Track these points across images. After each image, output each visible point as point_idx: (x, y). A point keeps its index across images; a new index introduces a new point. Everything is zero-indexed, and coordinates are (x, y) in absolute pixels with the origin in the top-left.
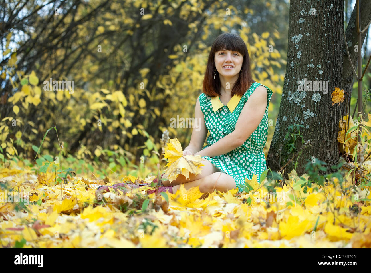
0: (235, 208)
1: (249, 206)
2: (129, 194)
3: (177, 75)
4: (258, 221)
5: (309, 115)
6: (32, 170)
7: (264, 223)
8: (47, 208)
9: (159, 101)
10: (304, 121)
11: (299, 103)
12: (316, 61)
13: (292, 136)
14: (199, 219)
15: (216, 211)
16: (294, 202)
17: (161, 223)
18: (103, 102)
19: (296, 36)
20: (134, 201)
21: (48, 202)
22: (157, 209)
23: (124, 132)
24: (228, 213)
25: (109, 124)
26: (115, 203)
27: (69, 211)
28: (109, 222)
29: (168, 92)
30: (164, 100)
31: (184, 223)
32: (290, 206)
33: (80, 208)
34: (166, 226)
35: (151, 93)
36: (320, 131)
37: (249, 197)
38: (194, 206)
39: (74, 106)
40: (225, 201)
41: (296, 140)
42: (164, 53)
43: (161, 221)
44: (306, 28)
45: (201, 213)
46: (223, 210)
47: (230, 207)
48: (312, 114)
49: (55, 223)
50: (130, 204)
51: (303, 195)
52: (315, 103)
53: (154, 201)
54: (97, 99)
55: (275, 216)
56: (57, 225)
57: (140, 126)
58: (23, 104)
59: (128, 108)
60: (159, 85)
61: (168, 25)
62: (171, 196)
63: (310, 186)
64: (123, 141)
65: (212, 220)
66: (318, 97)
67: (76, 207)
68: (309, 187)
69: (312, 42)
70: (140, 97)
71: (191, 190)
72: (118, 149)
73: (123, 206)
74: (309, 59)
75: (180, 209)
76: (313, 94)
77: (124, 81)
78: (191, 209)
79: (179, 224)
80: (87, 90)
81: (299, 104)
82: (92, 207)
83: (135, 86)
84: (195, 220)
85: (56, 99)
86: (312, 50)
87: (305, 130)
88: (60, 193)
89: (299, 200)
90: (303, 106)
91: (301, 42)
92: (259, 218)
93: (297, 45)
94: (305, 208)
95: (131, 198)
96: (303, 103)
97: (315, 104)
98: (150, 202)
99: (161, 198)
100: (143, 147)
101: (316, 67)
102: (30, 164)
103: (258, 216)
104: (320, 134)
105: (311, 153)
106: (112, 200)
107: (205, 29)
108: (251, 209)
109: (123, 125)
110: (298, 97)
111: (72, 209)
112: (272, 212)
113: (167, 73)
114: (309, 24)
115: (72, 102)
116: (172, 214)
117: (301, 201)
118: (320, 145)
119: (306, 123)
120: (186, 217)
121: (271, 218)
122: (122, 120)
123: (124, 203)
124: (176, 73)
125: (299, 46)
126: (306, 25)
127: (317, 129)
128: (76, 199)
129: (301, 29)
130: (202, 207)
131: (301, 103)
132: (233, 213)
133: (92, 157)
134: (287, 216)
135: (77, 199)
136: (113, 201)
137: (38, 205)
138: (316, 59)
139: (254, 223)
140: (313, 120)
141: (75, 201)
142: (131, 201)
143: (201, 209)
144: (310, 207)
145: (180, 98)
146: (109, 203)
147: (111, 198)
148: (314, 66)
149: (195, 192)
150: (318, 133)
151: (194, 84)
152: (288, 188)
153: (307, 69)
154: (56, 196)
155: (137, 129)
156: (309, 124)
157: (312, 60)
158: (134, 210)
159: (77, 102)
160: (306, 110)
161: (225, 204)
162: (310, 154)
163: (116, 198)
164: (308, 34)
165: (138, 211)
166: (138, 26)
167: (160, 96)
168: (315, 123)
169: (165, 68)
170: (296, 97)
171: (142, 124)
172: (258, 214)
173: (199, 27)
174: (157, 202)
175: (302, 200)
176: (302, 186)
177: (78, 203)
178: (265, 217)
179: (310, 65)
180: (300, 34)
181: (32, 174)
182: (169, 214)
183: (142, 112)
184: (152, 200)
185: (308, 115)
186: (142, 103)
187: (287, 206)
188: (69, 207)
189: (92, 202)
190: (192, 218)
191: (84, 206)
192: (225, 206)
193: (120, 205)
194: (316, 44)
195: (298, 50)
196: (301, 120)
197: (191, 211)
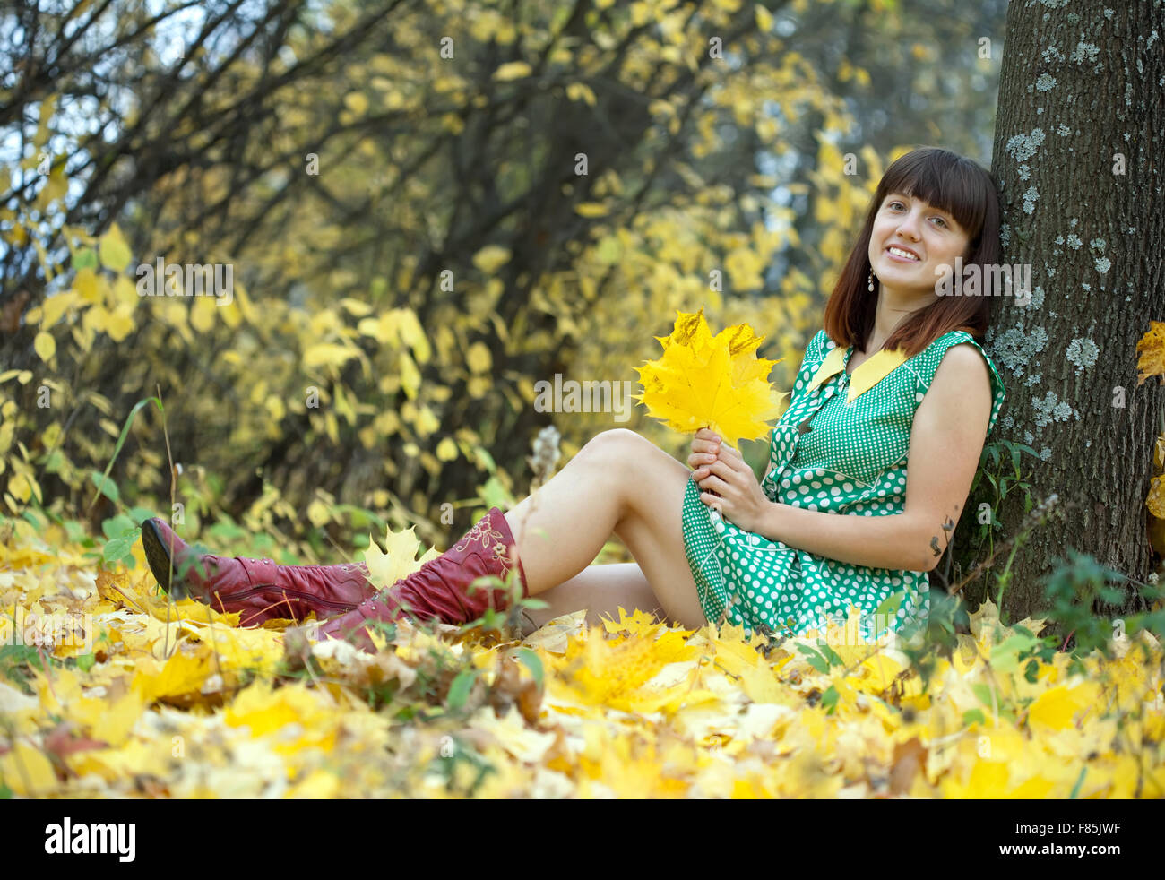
0: (778, 721)
1: (830, 718)
2: (403, 650)
3: (601, 272)
4: (859, 770)
5: (1052, 414)
6: (86, 555)
7: (882, 780)
8: (109, 682)
9: (536, 355)
10: (1034, 434)
11: (1020, 368)
12: (1087, 225)
13: (993, 482)
14: (649, 752)
15: (710, 728)
16: (992, 711)
17: (511, 757)
18: (349, 343)
19: (1023, 135)
20: (420, 676)
21: (119, 661)
22: (500, 709)
23: (411, 450)
24: (755, 737)
25: (365, 421)
26: (352, 676)
27: (188, 698)
28: (321, 743)
29: (566, 326)
30: (554, 355)
31: (595, 764)
32: (975, 725)
33: (225, 689)
34: (528, 772)
35: (510, 325)
36: (1090, 472)
37: (829, 684)
38: (635, 706)
39: (254, 356)
40: (745, 694)
41: (1004, 496)
42: (563, 196)
43: (515, 751)
44: (1061, 108)
45: (656, 732)
46: (736, 724)
47: (764, 716)
48: (1065, 411)
49: (130, 736)
50: (405, 684)
51: (1024, 688)
52: (1078, 374)
53: (491, 678)
54: (327, 331)
55: (923, 756)
56: (135, 744)
57: (468, 437)
58: (77, 334)
59: (431, 374)
60: (540, 303)
61: (582, 101)
62: (555, 667)
63: (1048, 660)
64: (407, 482)
65: (696, 759)
66: (1089, 352)
67: (213, 686)
68: (1044, 661)
69: (1079, 160)
70: (474, 337)
71: (625, 649)
72: (388, 506)
73: (379, 692)
74: (1064, 218)
75: (581, 714)
76: (1070, 342)
77: (424, 284)
78: (623, 715)
79: (577, 766)
80: (299, 304)
81: (1019, 373)
82: (269, 687)
83: (459, 301)
84: (633, 755)
85: (190, 324)
86: (1077, 189)
87: (1037, 465)
88: (164, 633)
89: (1009, 707)
90: (1034, 379)
91: (1041, 158)
92: (866, 762)
93: (1025, 167)
94: (1029, 737)
95: (411, 664)
96: (1034, 371)
97: (1075, 377)
98: (477, 681)
99: (517, 670)
100: (472, 503)
101: (1086, 245)
102: (87, 536)
103: (861, 755)
104: (1087, 483)
105: (1054, 547)
106: (343, 666)
107: (704, 124)
108: (837, 728)
109: (411, 427)
110: (1019, 348)
111: (198, 691)
112: (914, 742)
113: (566, 264)
114: (1070, 96)
115: (247, 343)
116: (554, 728)
117: (1015, 711)
118: (1087, 519)
119: (1041, 441)
120: (604, 742)
121: (910, 762)
122: (409, 412)
123: (386, 678)
124: (598, 265)
125: (1031, 171)
126: (1058, 99)
127: (1077, 464)
128: (213, 656)
129: (1040, 110)
130: (663, 710)
131: (1029, 369)
132: (770, 738)
133: (299, 528)
134: (967, 760)
135: (217, 657)
136: (347, 670)
137: (82, 668)
138: (1089, 217)
139: (846, 779)
140: (1067, 432)
141: (211, 663)
142: (409, 676)
143: (656, 717)
144: (1047, 732)
145: (606, 349)
146: (330, 675)
147: (340, 659)
148: (1079, 242)
149: (639, 657)
150: (1082, 479)
151: (655, 308)
152: (968, 663)
153: (1056, 253)
154: (150, 644)
155: (456, 441)
156: (1050, 444)
157: (1074, 222)
158: (420, 705)
159: (263, 344)
160: (1045, 396)
161: (745, 704)
162: (1049, 548)
163: (356, 661)
164: (1065, 131)
165: (432, 711)
166: (480, 102)
167: (541, 341)
168: (1072, 440)
169: (563, 247)
170: (1010, 347)
171: (475, 427)
172: (860, 745)
173: (685, 115)
174: (503, 685)
175: (1019, 706)
176: (1021, 657)
177: (220, 672)
178: (888, 758)
179: (1066, 238)
180: (1038, 130)
181: (86, 569)
182: (543, 730)
183: (478, 388)
184: (484, 675)
185: (1048, 411)
186: (479, 358)
187: (964, 725)
188: (187, 683)
189: (272, 668)
190: (623, 745)
191: (242, 684)
192: (743, 712)
193: (368, 686)
194: (1092, 165)
195: (1027, 184)
196: (1024, 427)
197: (623, 721)
